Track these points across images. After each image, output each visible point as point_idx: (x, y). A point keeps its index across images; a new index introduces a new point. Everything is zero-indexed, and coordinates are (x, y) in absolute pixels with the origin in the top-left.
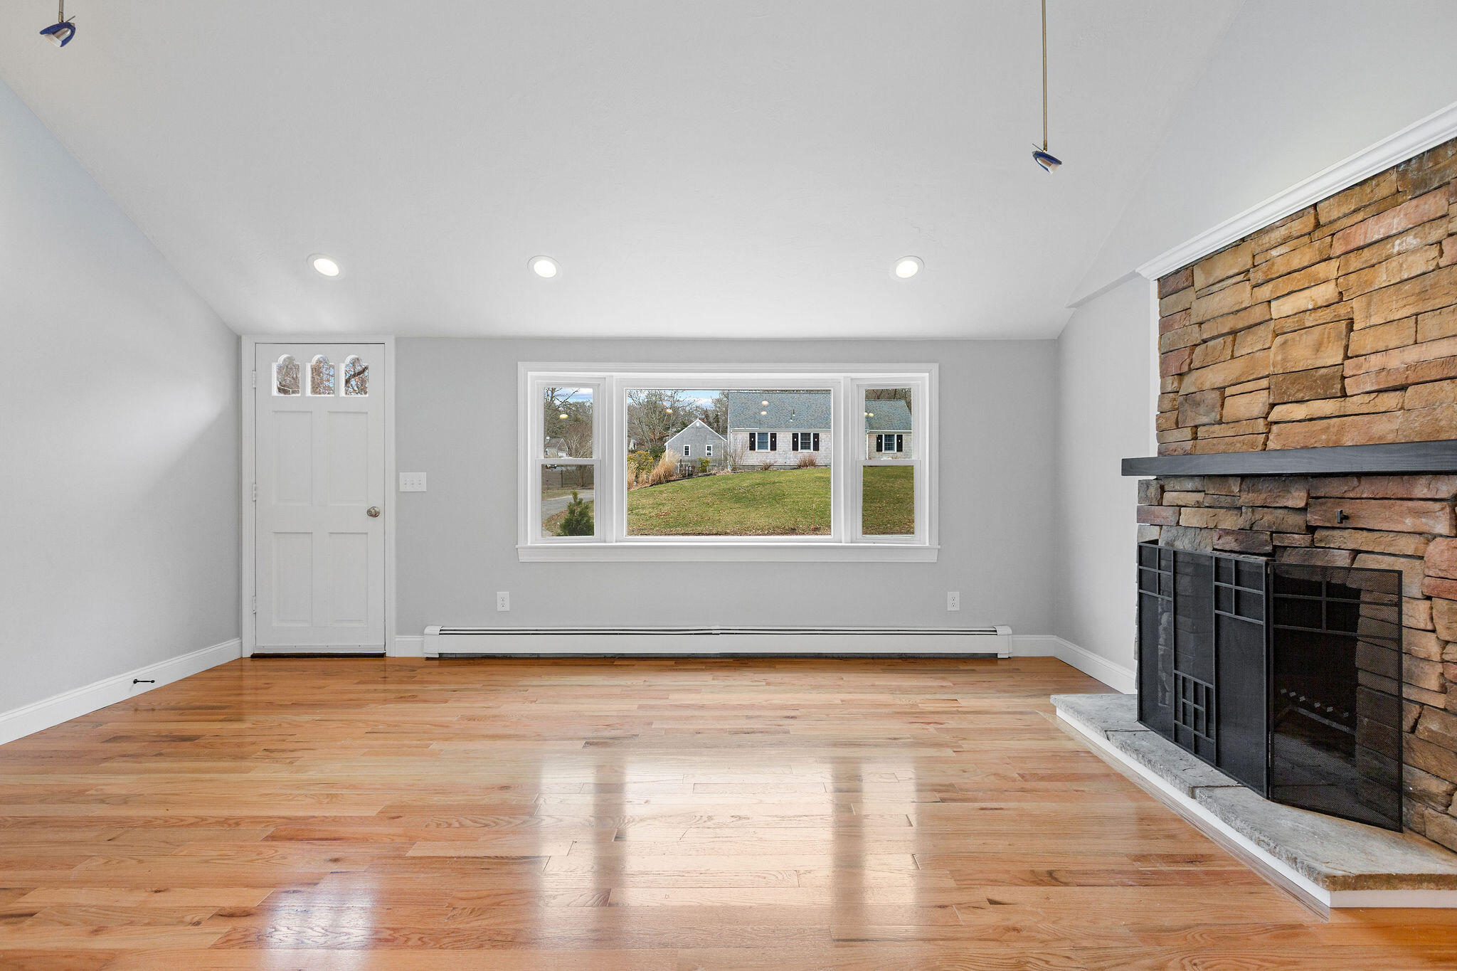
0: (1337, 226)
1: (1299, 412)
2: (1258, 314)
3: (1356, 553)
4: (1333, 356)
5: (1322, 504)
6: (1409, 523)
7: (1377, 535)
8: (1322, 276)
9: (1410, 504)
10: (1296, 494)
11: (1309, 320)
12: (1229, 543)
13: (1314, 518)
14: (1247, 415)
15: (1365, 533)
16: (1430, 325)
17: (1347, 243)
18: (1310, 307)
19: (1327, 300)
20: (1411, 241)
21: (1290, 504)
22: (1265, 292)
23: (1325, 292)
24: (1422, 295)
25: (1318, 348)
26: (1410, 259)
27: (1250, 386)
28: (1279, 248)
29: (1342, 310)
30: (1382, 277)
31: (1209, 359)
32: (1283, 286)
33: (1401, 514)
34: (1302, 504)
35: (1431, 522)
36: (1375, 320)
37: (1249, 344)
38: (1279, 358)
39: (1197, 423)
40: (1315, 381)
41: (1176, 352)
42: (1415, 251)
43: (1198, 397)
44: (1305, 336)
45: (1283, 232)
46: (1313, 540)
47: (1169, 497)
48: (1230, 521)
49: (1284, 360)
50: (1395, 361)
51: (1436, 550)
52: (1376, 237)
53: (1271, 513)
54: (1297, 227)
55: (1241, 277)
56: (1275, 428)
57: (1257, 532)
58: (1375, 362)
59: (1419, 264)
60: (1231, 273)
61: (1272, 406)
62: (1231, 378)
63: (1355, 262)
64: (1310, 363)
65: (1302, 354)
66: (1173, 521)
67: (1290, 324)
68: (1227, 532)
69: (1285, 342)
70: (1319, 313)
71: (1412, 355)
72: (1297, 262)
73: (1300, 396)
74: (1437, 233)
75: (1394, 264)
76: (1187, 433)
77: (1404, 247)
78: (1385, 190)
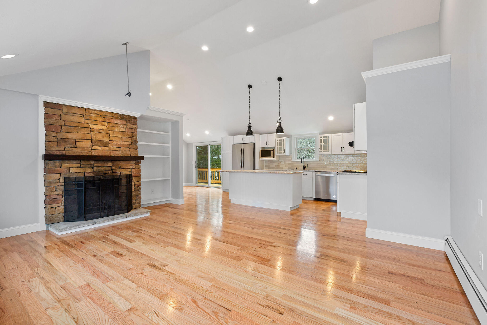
0: (107, 117)
1: (99, 148)
2: (86, 125)
3: (121, 172)
4: (106, 139)
5: (115, 165)
6: (131, 167)
7: (124, 169)
8: (104, 124)
9: (130, 164)
10: (109, 164)
11: (101, 131)
12: (91, 175)
13: (112, 168)
14: (86, 147)
15: (123, 169)
16: (124, 139)
17: (110, 121)
18: (101, 129)
19: (105, 129)
20: (121, 126)
21: (108, 165)
22: (89, 122)
23: (104, 127)
24: (123, 134)
25: (103, 137)
26: (121, 129)
27: (85, 141)
28: (93, 114)
29: (108, 132)
30: (116, 129)
31: (68, 131)
32: (94, 122)
33: (129, 166)
34: (111, 165)
35: (132, 167)
36: (115, 136)
37: (83, 131)
38: (94, 137)
39: (66, 146)
40: (103, 143)
41: (54, 125)
42: (122, 128)
43: (66, 140)
44: (99, 134)
45: (95, 112)
46: (113, 172)
47: (64, 166)
48: (90, 170)
49: (96, 137)
50: (119, 143)
51: (133, 170)
52: (116, 123)
53: (103, 167)
54: (99, 113)
55: (81, 115)
56: (93, 150)
57: (100, 171)
58: (115, 142)
59: (123, 130)
60: (78, 113)
61: (93, 146)
62: (78, 138)
63: (111, 125)
64: (102, 139)
65: (99, 137)
66: (68, 172)
67: (96, 130)
68: (90, 172)
69: (95, 134)
70: (103, 131)
71: (122, 143)
72: (98, 119)
73: (100, 145)
74: (125, 127)
75: (119, 128)
76: (63, 149)
77: (120, 126)
78: (116, 116)
